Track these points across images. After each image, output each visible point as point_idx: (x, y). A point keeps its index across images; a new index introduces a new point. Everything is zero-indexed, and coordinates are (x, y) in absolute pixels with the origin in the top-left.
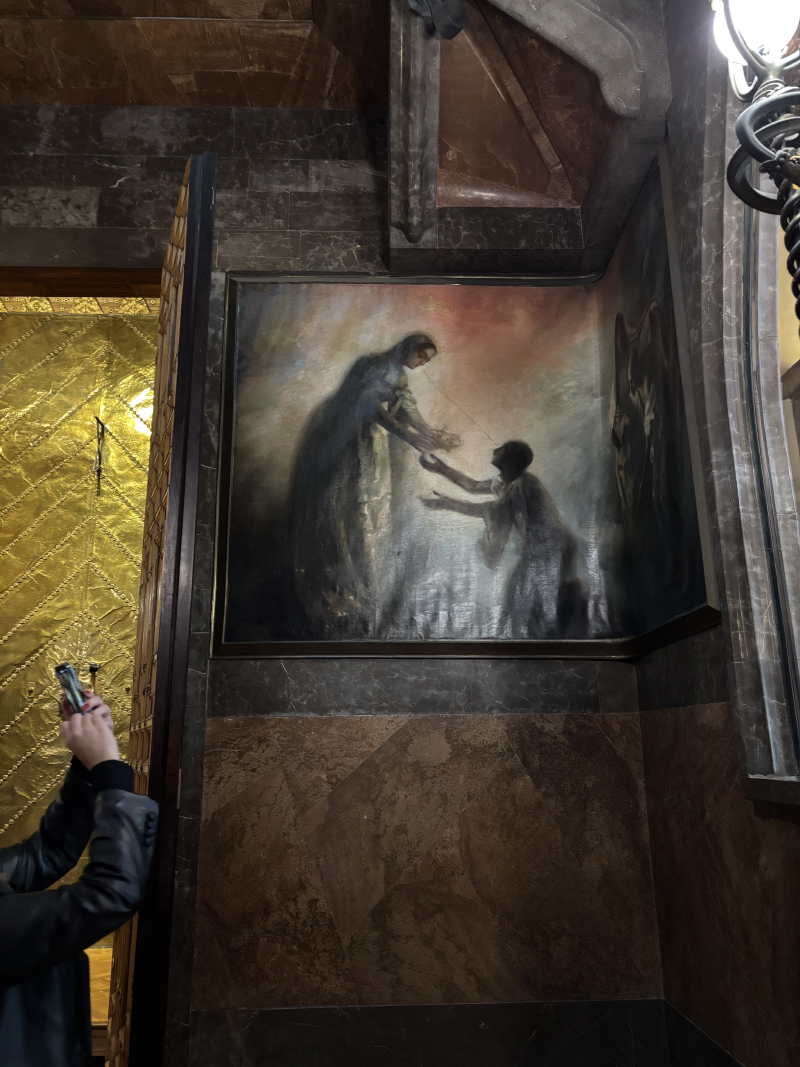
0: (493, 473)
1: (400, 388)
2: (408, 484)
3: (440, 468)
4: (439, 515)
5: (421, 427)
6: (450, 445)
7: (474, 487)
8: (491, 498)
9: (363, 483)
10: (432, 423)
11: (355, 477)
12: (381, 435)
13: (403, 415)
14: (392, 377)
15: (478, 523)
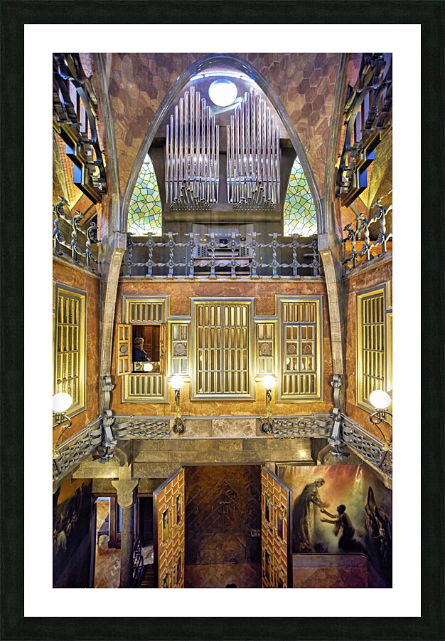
0: (337, 513)
1: (316, 492)
2: (317, 516)
3: (325, 512)
4: (324, 523)
5: (321, 502)
6: (327, 507)
7: (332, 517)
8: (336, 519)
9: (307, 516)
10: (323, 501)
11: (306, 514)
12: (311, 504)
13: (317, 499)
14: (314, 490)
15: (333, 525)
